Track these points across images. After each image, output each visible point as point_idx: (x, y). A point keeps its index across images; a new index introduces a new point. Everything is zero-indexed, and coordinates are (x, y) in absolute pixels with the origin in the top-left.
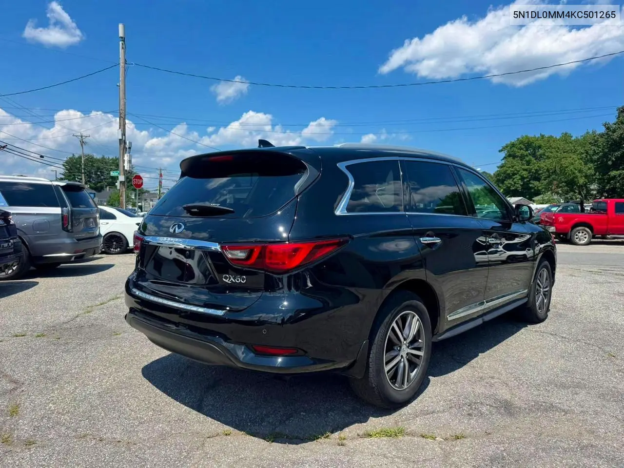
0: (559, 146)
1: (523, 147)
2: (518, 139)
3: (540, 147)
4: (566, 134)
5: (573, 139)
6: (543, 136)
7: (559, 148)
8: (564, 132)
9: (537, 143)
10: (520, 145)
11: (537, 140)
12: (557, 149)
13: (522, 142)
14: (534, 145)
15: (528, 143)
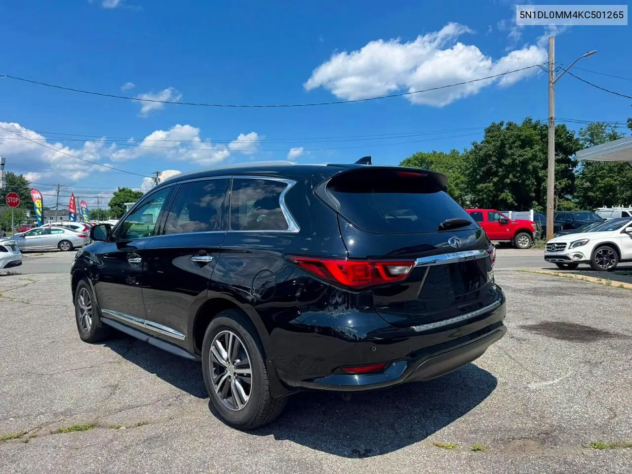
0: (448, 161)
1: (417, 163)
2: (414, 155)
3: (432, 163)
4: (454, 151)
5: (460, 155)
6: (435, 152)
7: (447, 164)
8: (453, 149)
9: (429, 159)
10: (415, 161)
11: (430, 157)
12: (446, 164)
13: (416, 158)
14: (427, 161)
15: (421, 159)
